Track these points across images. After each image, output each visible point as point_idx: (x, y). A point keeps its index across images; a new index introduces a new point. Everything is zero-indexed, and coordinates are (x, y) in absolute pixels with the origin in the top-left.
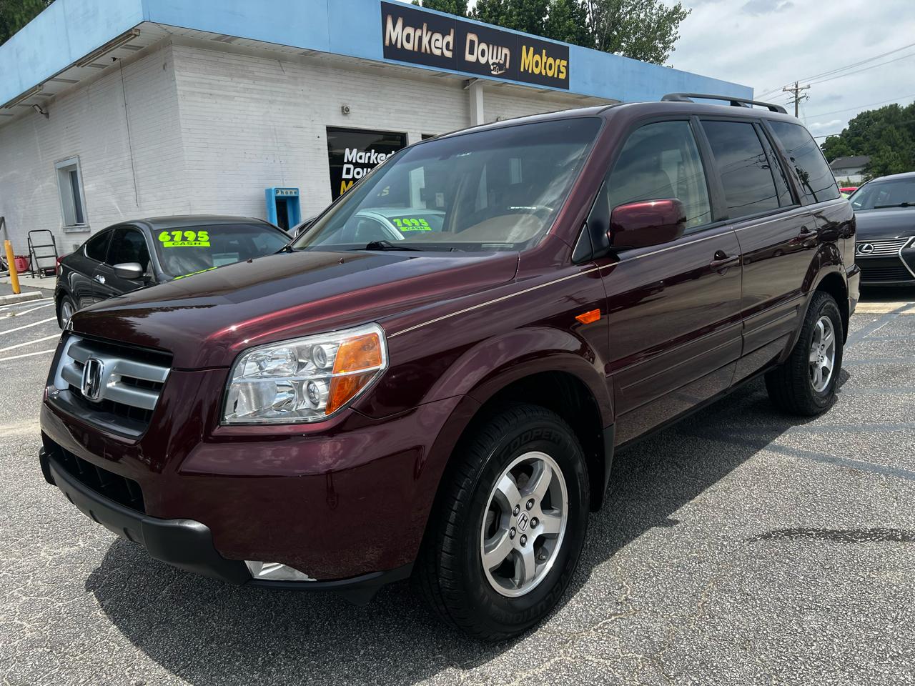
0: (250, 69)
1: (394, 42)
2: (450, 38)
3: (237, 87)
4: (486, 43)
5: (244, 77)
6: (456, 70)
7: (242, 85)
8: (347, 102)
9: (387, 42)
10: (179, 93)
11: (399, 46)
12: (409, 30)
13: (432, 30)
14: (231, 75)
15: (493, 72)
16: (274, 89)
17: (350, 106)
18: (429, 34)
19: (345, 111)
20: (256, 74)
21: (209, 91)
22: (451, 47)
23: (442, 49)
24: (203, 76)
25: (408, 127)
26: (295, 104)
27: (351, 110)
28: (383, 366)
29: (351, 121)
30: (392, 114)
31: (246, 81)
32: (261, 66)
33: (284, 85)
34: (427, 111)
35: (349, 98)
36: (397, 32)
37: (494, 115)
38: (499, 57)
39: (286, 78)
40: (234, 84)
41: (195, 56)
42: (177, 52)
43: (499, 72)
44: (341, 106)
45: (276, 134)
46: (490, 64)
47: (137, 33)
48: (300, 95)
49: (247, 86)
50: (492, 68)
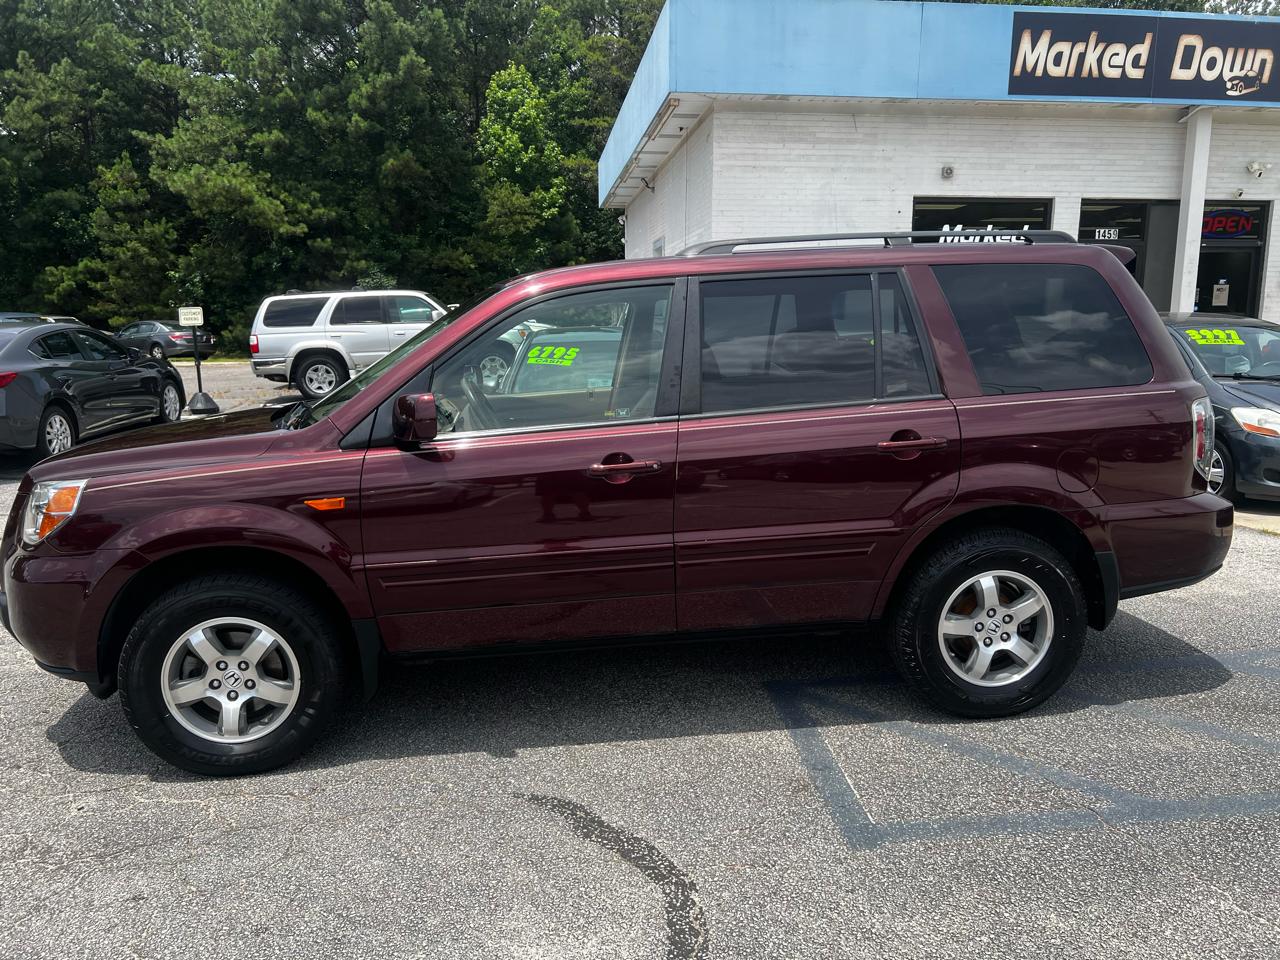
0: (811, 130)
1: (1029, 68)
2: (1143, 49)
3: (790, 155)
4: (1219, 47)
5: (801, 140)
6: (1149, 96)
7: (796, 152)
8: (951, 160)
9: (1018, 70)
10: (715, 169)
11: (1039, 72)
12: (1063, 47)
13: (1107, 39)
14: (783, 141)
15: (1229, 93)
16: (840, 153)
17: (955, 166)
18: (1101, 47)
19: (948, 173)
20: (818, 135)
21: (753, 163)
22: (1143, 62)
23: (1123, 67)
24: (747, 145)
25: (1058, 189)
26: (870, 170)
27: (955, 172)
28: (71, 514)
29: (955, 187)
30: (1028, 173)
31: (803, 146)
32: (825, 124)
33: (857, 146)
34: (1098, 162)
35: (955, 155)
36: (1038, 54)
37: (1240, 159)
38: (1248, 66)
39: (860, 136)
40: (787, 152)
41: (740, 122)
42: (718, 120)
43: (1244, 92)
44: (941, 167)
45: (836, 212)
46: (1226, 79)
47: (676, 103)
48: (878, 157)
49: (802, 153)
50: (1229, 85)
